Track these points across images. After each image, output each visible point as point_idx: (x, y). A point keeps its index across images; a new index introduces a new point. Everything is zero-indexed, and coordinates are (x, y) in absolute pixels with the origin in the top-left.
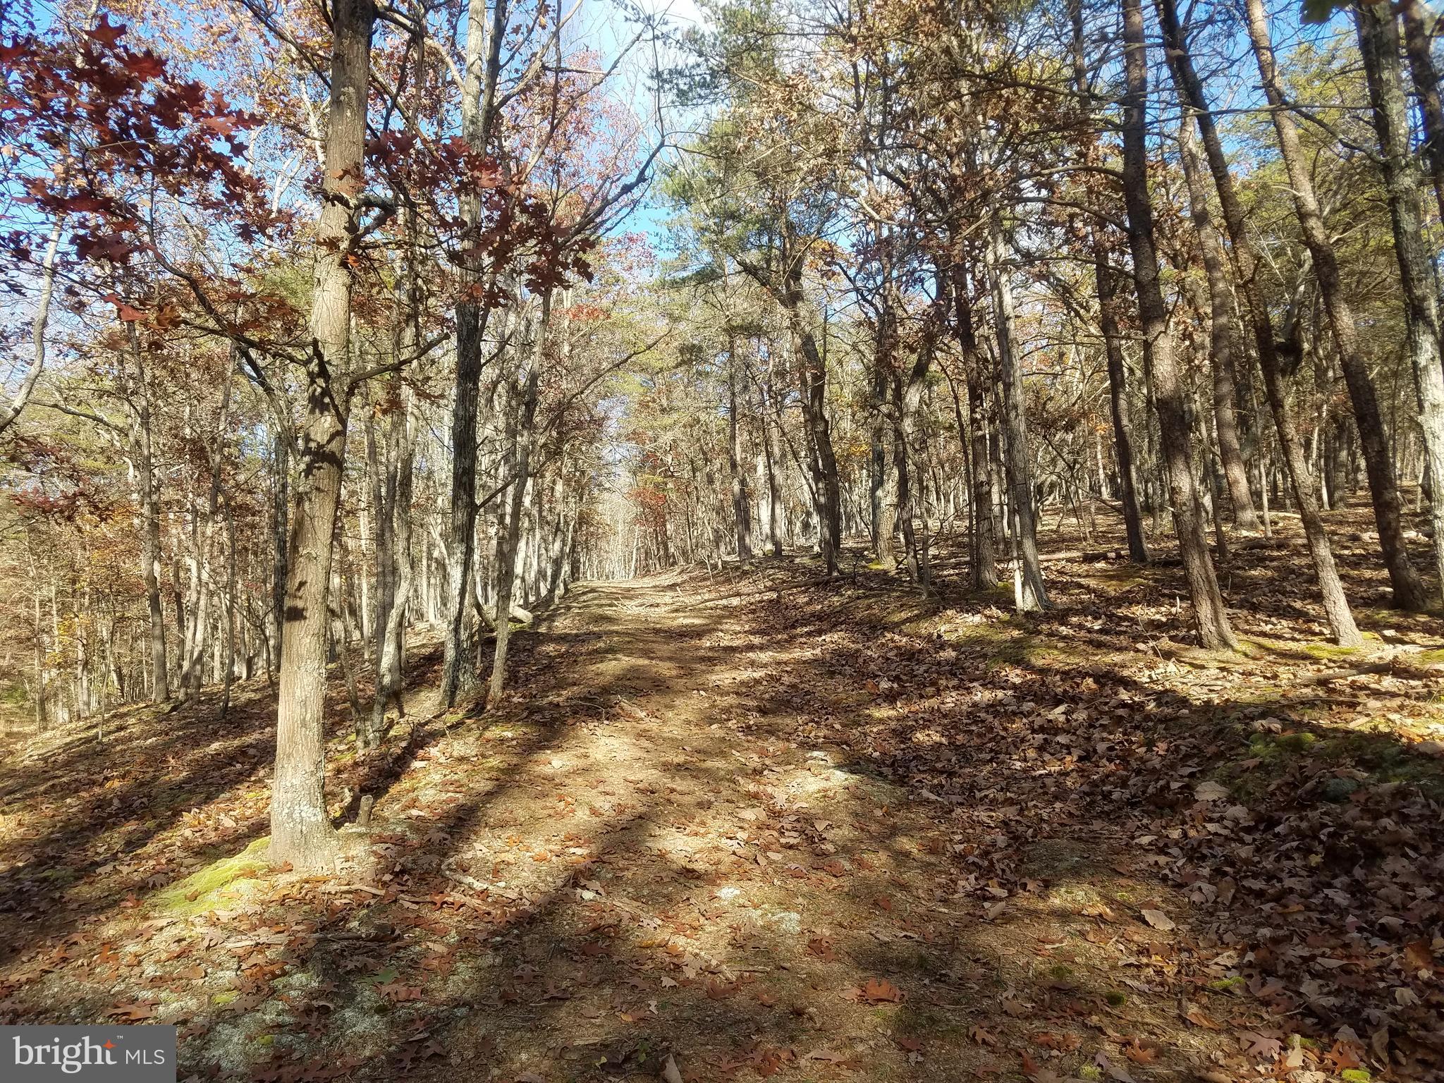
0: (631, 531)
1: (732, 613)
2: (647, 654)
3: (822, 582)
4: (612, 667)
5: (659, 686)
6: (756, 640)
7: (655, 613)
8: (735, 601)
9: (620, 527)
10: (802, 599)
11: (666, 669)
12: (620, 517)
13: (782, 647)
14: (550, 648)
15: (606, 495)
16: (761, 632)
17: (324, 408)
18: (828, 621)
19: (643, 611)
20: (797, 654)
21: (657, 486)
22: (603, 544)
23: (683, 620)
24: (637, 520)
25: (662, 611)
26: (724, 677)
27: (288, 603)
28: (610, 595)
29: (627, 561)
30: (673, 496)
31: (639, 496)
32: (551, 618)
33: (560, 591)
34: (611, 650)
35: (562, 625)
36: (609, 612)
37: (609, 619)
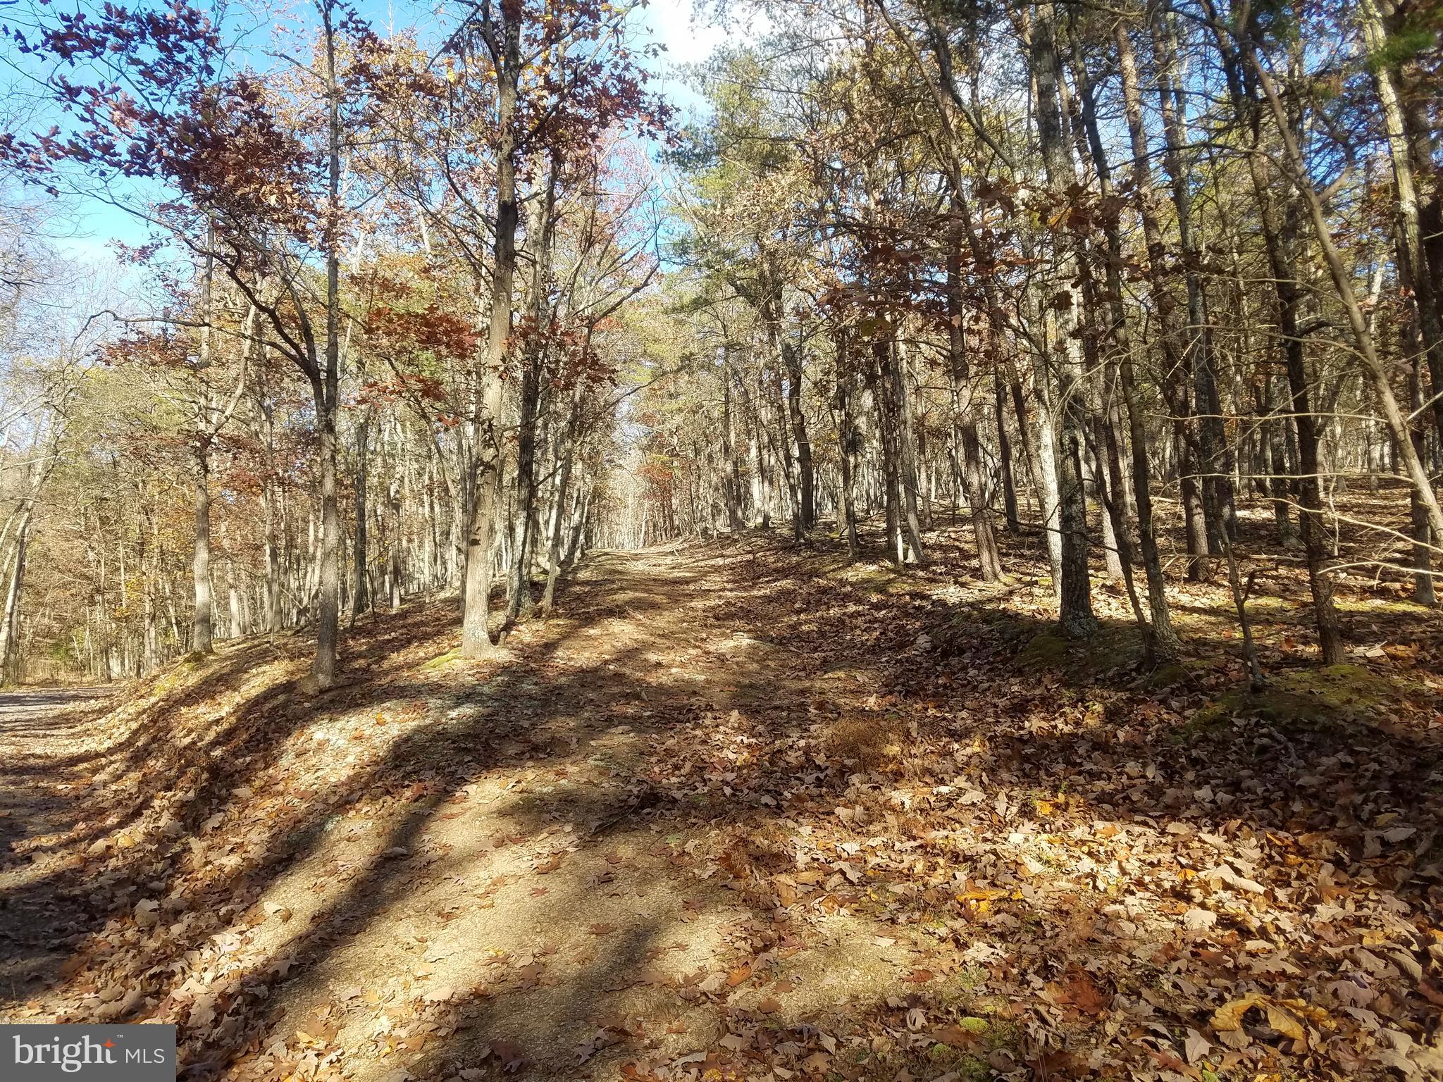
0: (641, 505)
1: (717, 569)
2: (646, 591)
3: (788, 547)
4: (622, 597)
5: (654, 606)
6: (729, 586)
7: (655, 571)
8: (720, 561)
9: (630, 501)
10: (771, 559)
11: (659, 599)
12: (630, 490)
13: (745, 589)
14: (577, 589)
15: (617, 471)
16: (735, 582)
17: (490, 446)
18: (783, 573)
19: (647, 568)
20: (755, 593)
21: (663, 463)
22: (612, 516)
23: (677, 574)
24: (645, 496)
25: (662, 569)
26: (698, 604)
27: (472, 537)
28: (620, 558)
29: (636, 534)
30: (679, 473)
31: (648, 472)
32: (575, 571)
33: (578, 554)
34: (622, 589)
35: (583, 575)
36: (620, 568)
37: (620, 572)
